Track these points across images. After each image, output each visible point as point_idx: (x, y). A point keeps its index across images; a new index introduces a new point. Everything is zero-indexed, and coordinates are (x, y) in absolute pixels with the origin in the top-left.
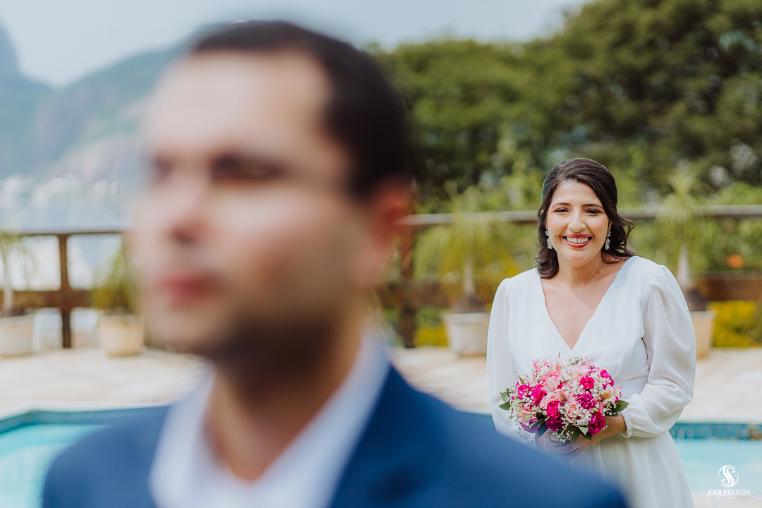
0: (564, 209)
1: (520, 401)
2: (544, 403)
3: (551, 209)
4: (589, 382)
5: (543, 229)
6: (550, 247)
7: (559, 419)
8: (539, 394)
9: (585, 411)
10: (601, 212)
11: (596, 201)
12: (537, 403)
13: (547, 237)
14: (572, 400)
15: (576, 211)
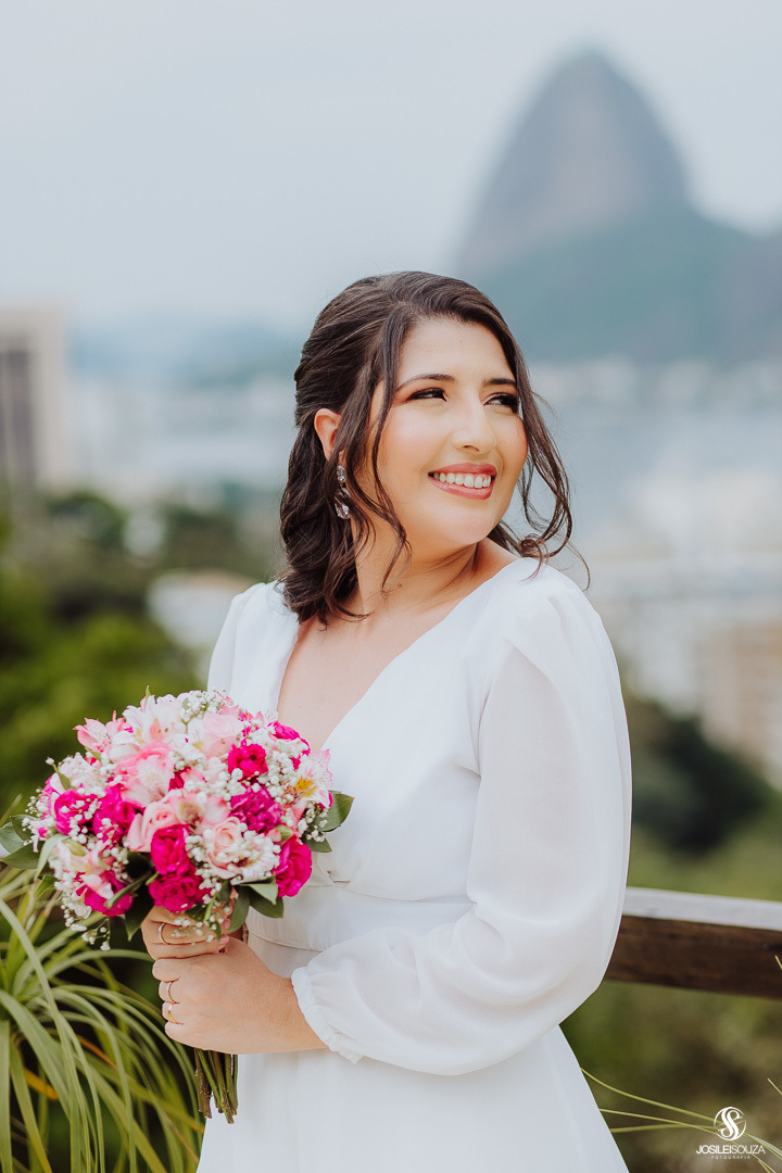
2: (140, 835)
4: (253, 758)
7: (191, 875)
8: (120, 811)
9: (260, 839)
14: (217, 816)
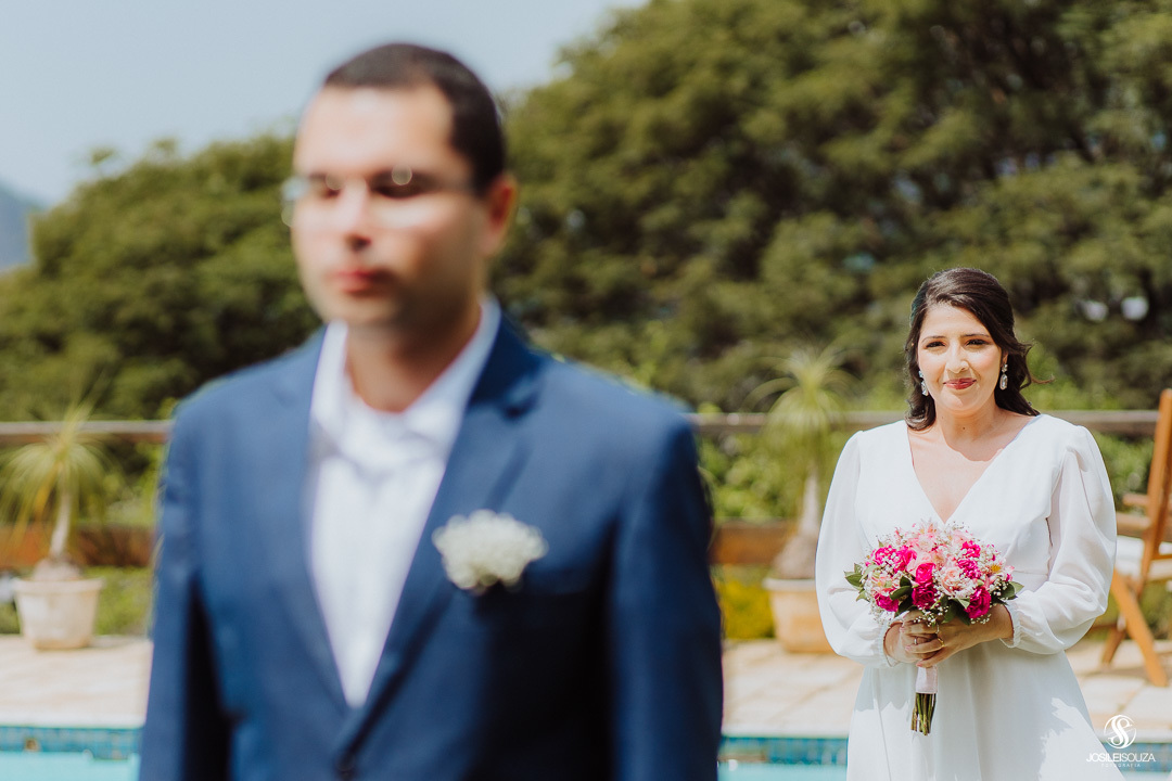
0: (937, 343)
1: (878, 566)
2: (913, 566)
3: (921, 344)
4: (974, 548)
5: (915, 369)
6: (925, 393)
7: (930, 588)
8: (907, 555)
9: (967, 580)
10: (988, 343)
11: (980, 330)
12: (903, 567)
13: (922, 380)
14: (951, 566)
15: (954, 345)
